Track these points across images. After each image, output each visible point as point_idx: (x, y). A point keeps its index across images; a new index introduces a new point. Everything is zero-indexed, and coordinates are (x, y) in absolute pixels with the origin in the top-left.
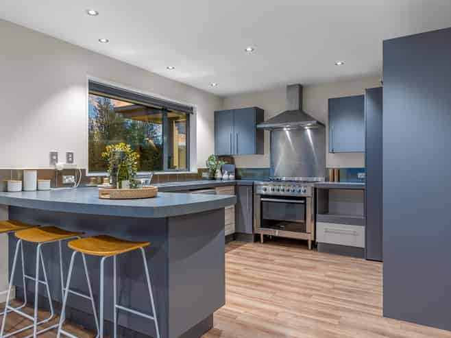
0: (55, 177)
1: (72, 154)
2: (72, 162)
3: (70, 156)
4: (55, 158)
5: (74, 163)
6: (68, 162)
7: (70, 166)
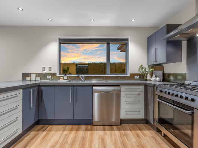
0: (44, 76)
1: (51, 68)
2: (51, 70)
3: (50, 68)
4: (44, 69)
5: (52, 71)
6: (49, 70)
7: (50, 72)
